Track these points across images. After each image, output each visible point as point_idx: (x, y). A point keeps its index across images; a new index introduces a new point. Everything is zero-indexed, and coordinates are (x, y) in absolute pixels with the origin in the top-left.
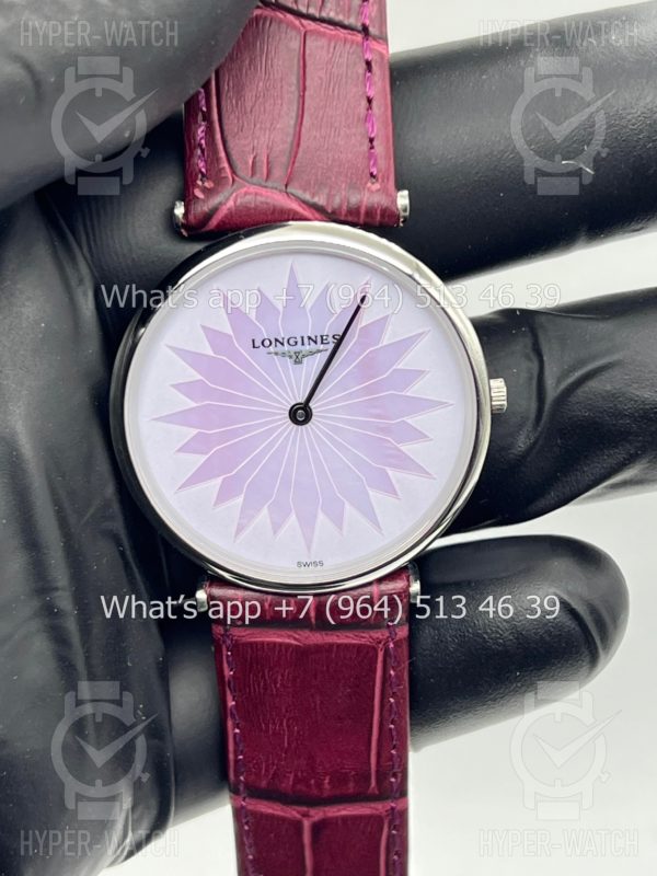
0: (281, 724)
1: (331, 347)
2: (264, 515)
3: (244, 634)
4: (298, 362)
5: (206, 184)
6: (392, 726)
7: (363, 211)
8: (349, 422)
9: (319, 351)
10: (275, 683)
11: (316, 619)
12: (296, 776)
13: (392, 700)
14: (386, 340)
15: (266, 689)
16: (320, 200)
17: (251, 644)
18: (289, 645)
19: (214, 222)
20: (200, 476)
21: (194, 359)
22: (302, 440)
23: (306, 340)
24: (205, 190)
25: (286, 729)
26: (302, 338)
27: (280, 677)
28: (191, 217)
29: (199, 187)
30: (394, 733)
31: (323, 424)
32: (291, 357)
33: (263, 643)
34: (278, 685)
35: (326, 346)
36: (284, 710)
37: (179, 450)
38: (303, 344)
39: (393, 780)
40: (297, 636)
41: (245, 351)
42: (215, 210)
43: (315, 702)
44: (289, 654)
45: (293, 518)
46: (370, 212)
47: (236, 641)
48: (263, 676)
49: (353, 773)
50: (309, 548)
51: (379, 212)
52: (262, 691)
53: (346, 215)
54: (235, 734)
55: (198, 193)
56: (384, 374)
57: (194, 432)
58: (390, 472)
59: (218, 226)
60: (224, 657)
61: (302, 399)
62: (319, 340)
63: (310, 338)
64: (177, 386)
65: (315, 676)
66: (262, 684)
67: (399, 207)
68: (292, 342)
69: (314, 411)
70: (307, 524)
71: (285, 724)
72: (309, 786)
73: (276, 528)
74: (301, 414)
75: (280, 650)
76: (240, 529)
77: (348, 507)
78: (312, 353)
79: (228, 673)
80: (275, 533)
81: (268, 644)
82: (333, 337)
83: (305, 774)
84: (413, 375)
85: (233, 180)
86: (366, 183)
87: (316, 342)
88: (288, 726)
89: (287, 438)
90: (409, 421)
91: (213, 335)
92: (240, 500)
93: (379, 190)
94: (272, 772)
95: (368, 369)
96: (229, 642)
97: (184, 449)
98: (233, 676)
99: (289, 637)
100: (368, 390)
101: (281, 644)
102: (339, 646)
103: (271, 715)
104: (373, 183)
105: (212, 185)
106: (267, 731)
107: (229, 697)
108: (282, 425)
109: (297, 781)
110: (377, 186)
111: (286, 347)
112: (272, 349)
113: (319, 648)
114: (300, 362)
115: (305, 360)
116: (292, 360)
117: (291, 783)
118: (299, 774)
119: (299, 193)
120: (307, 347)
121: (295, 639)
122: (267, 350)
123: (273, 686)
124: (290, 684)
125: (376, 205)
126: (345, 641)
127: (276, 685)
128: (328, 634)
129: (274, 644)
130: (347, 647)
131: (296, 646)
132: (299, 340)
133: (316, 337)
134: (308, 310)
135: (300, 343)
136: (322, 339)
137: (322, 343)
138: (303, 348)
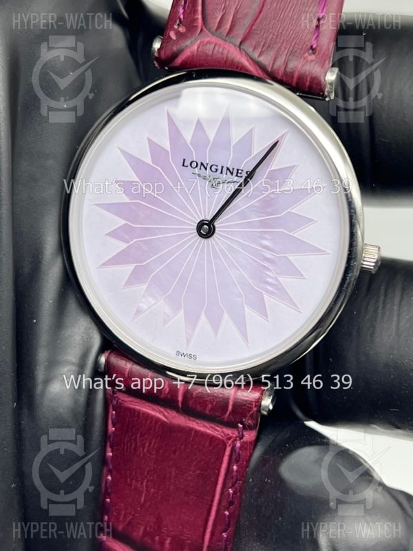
0: (142, 483)
5: (181, 29)
6: (227, 513)
7: (296, 76)
10: (143, 448)
11: (182, 404)
12: (145, 529)
13: (231, 490)
15: (135, 450)
16: (265, 60)
17: (130, 409)
18: (158, 420)
19: (178, 61)
21: (136, 163)
22: (202, 251)
23: (225, 169)
24: (178, 33)
25: (145, 488)
26: (222, 167)
27: (147, 444)
28: (163, 53)
33: (139, 411)
34: (145, 450)
35: (239, 179)
36: (146, 473)
38: (222, 173)
40: (166, 414)
41: (176, 167)
42: (181, 51)
43: (170, 473)
44: (157, 427)
46: (301, 78)
47: (120, 403)
48: (136, 439)
49: (189, 541)
50: (188, 342)
51: (309, 79)
52: (132, 450)
53: (282, 77)
55: (172, 34)
57: (123, 222)
59: (182, 63)
60: (110, 415)
62: (235, 172)
63: (228, 169)
65: (174, 452)
66: (133, 445)
68: (213, 168)
69: (217, 229)
71: (145, 484)
72: (153, 540)
74: (206, 229)
75: (151, 422)
79: (112, 429)
83: (152, 530)
85: (202, 30)
86: (305, 53)
87: (232, 173)
88: (147, 487)
91: (155, 148)
93: (312, 61)
94: (128, 519)
96: (115, 403)
98: (114, 433)
99: (160, 412)
100: (263, 224)
101: (152, 417)
102: (197, 431)
103: (136, 474)
104: (310, 55)
105: (185, 30)
106: (131, 485)
107: (109, 449)
109: (146, 533)
110: (313, 57)
112: (197, 170)
113: (181, 429)
117: (141, 533)
118: (148, 529)
119: (250, 50)
120: (224, 176)
121: (164, 416)
122: (192, 170)
123: (141, 449)
124: (154, 452)
125: (308, 73)
126: (202, 429)
127: (143, 450)
128: (190, 420)
129: (148, 415)
130: (203, 435)
131: (164, 422)
132: (220, 168)
133: (233, 169)
134: (232, 145)
135: (219, 171)
136: (237, 173)
137: (237, 176)
138: (221, 176)
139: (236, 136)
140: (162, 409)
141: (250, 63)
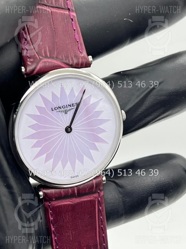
0: (69, 232)
1: (75, 107)
2: (60, 164)
3: (55, 203)
4: (66, 113)
5: (31, 60)
6: (102, 226)
7: (80, 63)
9: (72, 109)
13: (101, 217)
14: (91, 103)
15: (63, 221)
16: (67, 61)
17: (58, 206)
18: (69, 204)
19: (35, 72)
22: (69, 138)
23: (68, 106)
24: (31, 62)
26: (67, 105)
27: (67, 216)
28: (28, 71)
29: (28, 61)
30: (103, 228)
31: (75, 132)
32: (64, 112)
33: (61, 205)
36: (70, 227)
37: (32, 147)
38: (67, 107)
39: (104, 244)
40: (71, 201)
41: (50, 112)
42: (35, 68)
43: (79, 222)
44: (70, 207)
45: (69, 163)
46: (82, 63)
47: (53, 206)
48: (62, 217)
49: (92, 244)
50: (74, 172)
51: (85, 63)
53: (75, 65)
55: (28, 63)
56: (92, 113)
57: (36, 140)
58: (96, 143)
60: (50, 213)
61: (68, 125)
62: (72, 106)
63: (69, 105)
64: (30, 127)
65: (78, 214)
68: (64, 107)
69: (72, 128)
73: (64, 167)
74: (68, 130)
75: (67, 207)
76: (53, 169)
77: (85, 156)
78: (70, 110)
79: (51, 219)
81: (63, 205)
82: (76, 104)
84: (100, 112)
85: (39, 58)
86: (79, 54)
87: (71, 106)
89: (65, 138)
90: (100, 127)
91: (39, 108)
92: (52, 160)
93: (83, 56)
95: (87, 111)
97: (34, 146)
99: (69, 201)
101: (67, 205)
102: (84, 201)
104: (81, 54)
105: (33, 60)
106: (65, 236)
107: (52, 227)
108: (63, 134)
112: (58, 110)
113: (78, 204)
115: (68, 112)
116: (64, 113)
120: (68, 108)
121: (71, 202)
122: (56, 111)
123: (65, 219)
124: (71, 218)
125: (84, 61)
126: (86, 199)
127: (66, 219)
128: (80, 198)
129: (65, 205)
130: (87, 201)
131: (72, 204)
132: (66, 106)
134: (67, 96)
135: (66, 107)
137: (73, 106)
138: (67, 109)
139: (68, 92)
140: (70, 200)
141: (62, 64)
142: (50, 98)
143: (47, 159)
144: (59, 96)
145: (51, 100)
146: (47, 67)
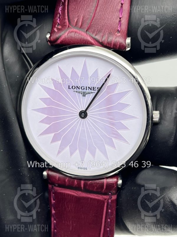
1: (96, 92)
2: (68, 149)
3: (59, 189)
4: (84, 95)
6: (108, 229)
7: (113, 43)
8: (100, 120)
9: (92, 93)
10: (68, 208)
11: (84, 188)
13: (109, 220)
14: (116, 92)
16: (98, 37)
17: (61, 193)
18: (73, 196)
19: (59, 41)
20: (46, 132)
21: (48, 90)
23: (88, 88)
25: (71, 224)
26: (86, 87)
27: (70, 206)
28: (52, 38)
29: (56, 27)
30: (109, 232)
31: (91, 119)
32: (82, 94)
33: (64, 193)
34: (69, 209)
35: (95, 91)
37: (40, 122)
38: (86, 90)
40: (77, 193)
41: (66, 89)
42: (60, 36)
43: (82, 216)
44: (73, 198)
45: (78, 151)
46: (115, 45)
47: (56, 191)
48: (65, 205)
51: (118, 44)
52: (64, 209)
53: (106, 44)
54: (54, 223)
55: (55, 29)
56: (115, 104)
57: (46, 116)
58: (113, 139)
59: (61, 42)
60: (52, 196)
61: (84, 109)
63: (89, 88)
64: (41, 99)
66: (64, 207)
67: (127, 43)
69: (88, 114)
70: (82, 154)
71: (71, 222)
73: (72, 154)
74: (83, 114)
75: (70, 197)
76: (59, 152)
77: (97, 150)
78: (89, 93)
80: (71, 155)
81: (67, 194)
82: (97, 88)
84: (125, 106)
85: (69, 26)
86: (116, 33)
87: (91, 89)
89: (78, 123)
92: (60, 142)
93: (119, 36)
95: (109, 101)
96: (53, 191)
97: (42, 121)
98: (54, 203)
99: (74, 193)
100: (108, 109)
101: (71, 195)
102: (91, 198)
104: (118, 33)
106: (65, 224)
107: (53, 210)
108: (76, 118)
110: (119, 34)
111: (80, 90)
112: (75, 90)
113: (84, 198)
114: (85, 96)
115: (87, 95)
116: (82, 95)
120: (88, 91)
121: (76, 194)
122: (73, 90)
124: (73, 209)
125: (118, 41)
126: (93, 197)
128: (87, 194)
129: (69, 194)
130: (94, 199)
131: (76, 196)
133: (91, 87)
134: (89, 77)
135: (85, 89)
136: (93, 89)
137: (93, 90)
138: (86, 91)
139: (90, 73)
141: (91, 39)
142: (69, 74)
143: (54, 140)
144: (80, 75)
145: (69, 76)
146: (73, 38)
